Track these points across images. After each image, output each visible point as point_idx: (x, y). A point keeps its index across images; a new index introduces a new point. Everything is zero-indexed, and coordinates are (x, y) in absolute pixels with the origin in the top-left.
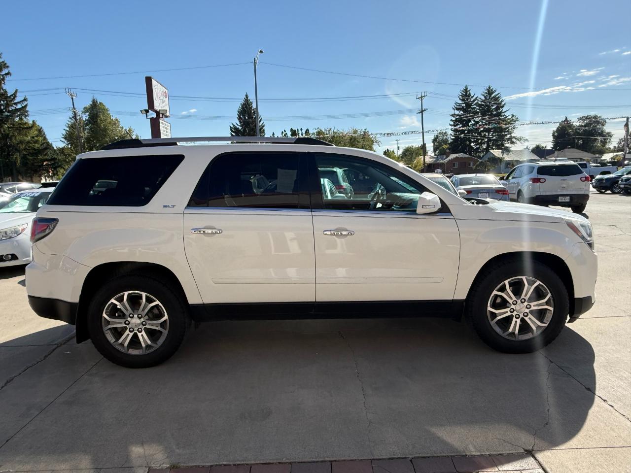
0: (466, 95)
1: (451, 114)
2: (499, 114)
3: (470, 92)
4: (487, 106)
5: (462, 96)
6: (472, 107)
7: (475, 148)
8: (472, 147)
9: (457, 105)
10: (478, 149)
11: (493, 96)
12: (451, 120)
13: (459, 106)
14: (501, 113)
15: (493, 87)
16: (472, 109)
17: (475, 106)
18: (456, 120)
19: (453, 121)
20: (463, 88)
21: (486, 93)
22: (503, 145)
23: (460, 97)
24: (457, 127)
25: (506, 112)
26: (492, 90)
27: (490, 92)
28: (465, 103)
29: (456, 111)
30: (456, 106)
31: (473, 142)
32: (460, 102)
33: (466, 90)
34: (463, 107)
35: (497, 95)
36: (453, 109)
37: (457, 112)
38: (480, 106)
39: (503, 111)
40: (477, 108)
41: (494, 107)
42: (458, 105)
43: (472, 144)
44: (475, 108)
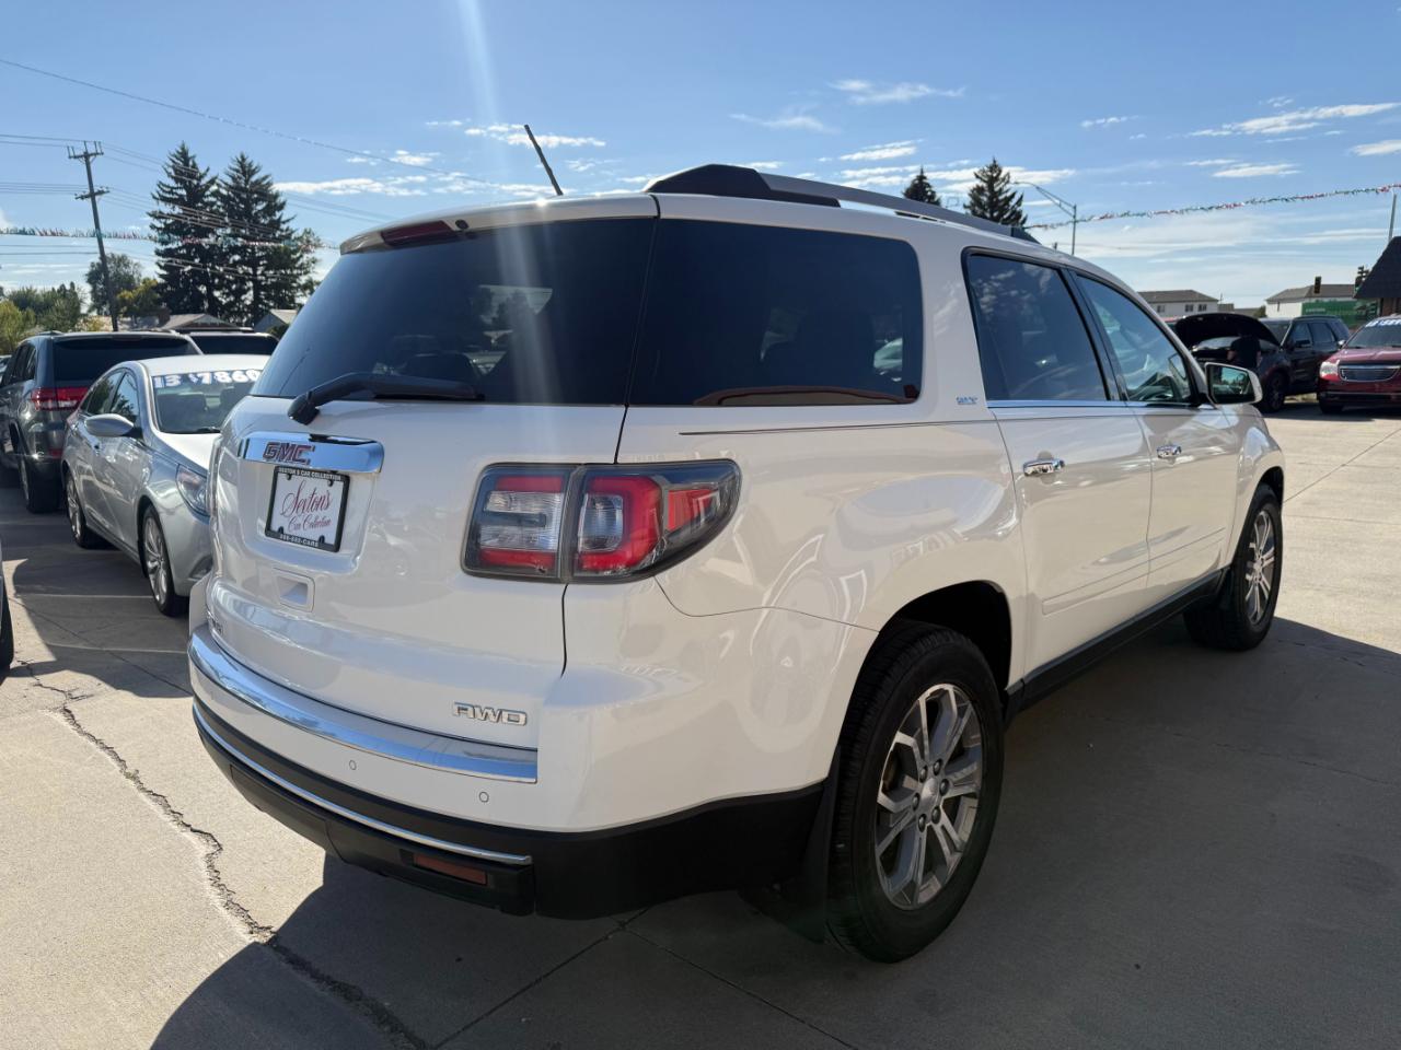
0: (184, 169)
1: (150, 211)
2: (276, 224)
3: (197, 161)
4: (242, 200)
5: (173, 167)
6: (206, 200)
7: (224, 301)
8: (216, 299)
9: (164, 191)
10: (230, 304)
11: (254, 179)
12: (153, 227)
13: (169, 193)
14: (279, 222)
15: (254, 159)
16: (207, 204)
17: (212, 199)
18: (167, 229)
19: (158, 229)
20: (175, 148)
21: (237, 171)
22: (292, 299)
23: (171, 170)
24: (170, 246)
25: (288, 221)
26: (250, 165)
27: (245, 169)
28: (185, 187)
29: (162, 204)
30: (161, 192)
31: (218, 289)
32: (172, 183)
33: (184, 155)
34: (181, 196)
35: (264, 179)
36: (154, 197)
37: (166, 209)
38: (225, 199)
39: (283, 219)
40: (219, 203)
41: (259, 207)
42: (168, 190)
43: (217, 294)
44: (213, 204)
